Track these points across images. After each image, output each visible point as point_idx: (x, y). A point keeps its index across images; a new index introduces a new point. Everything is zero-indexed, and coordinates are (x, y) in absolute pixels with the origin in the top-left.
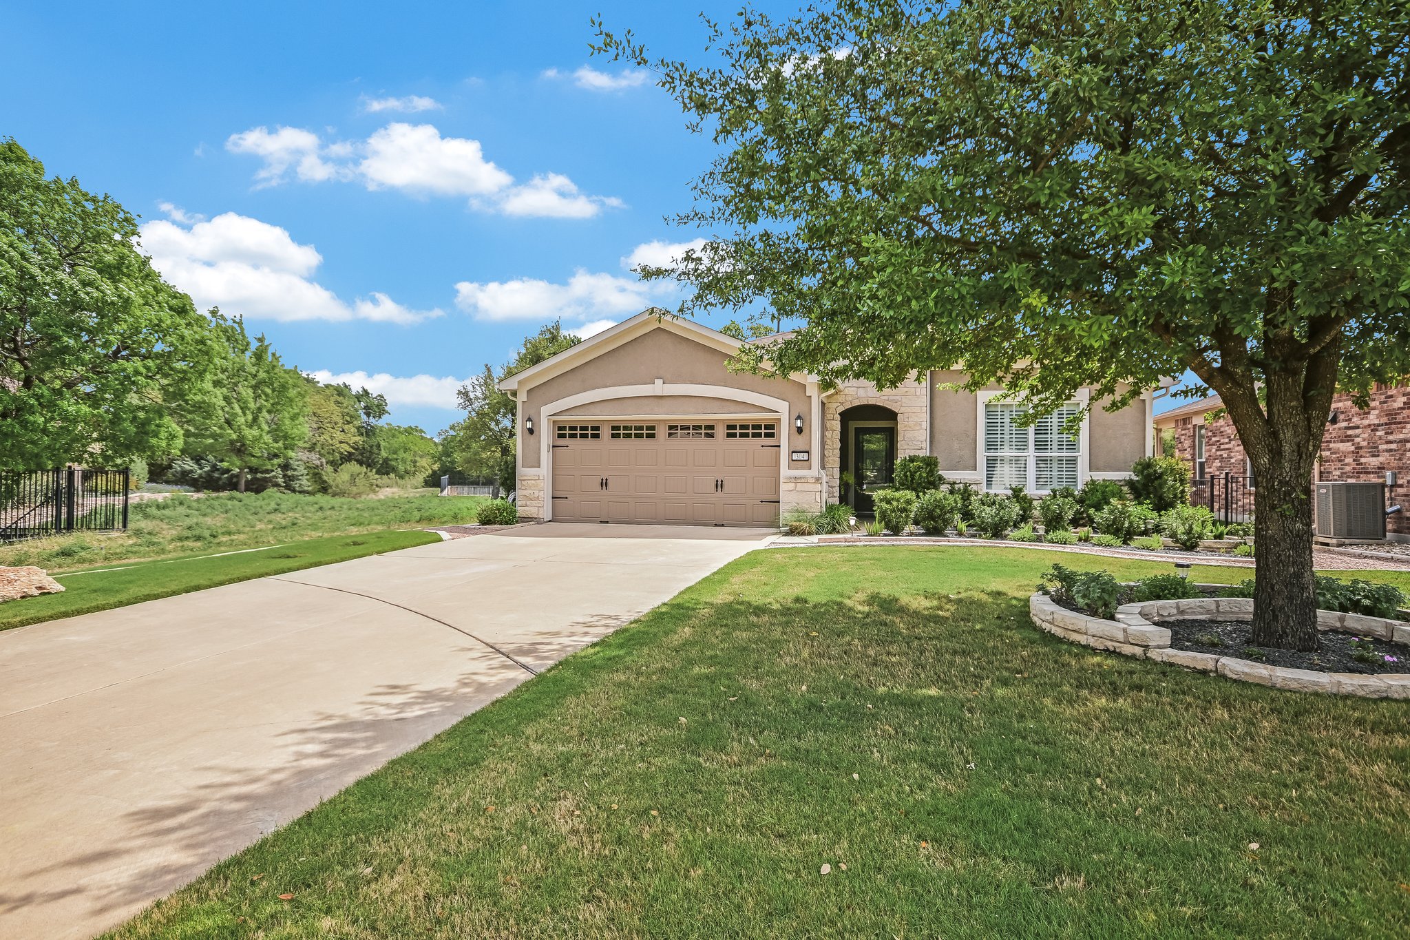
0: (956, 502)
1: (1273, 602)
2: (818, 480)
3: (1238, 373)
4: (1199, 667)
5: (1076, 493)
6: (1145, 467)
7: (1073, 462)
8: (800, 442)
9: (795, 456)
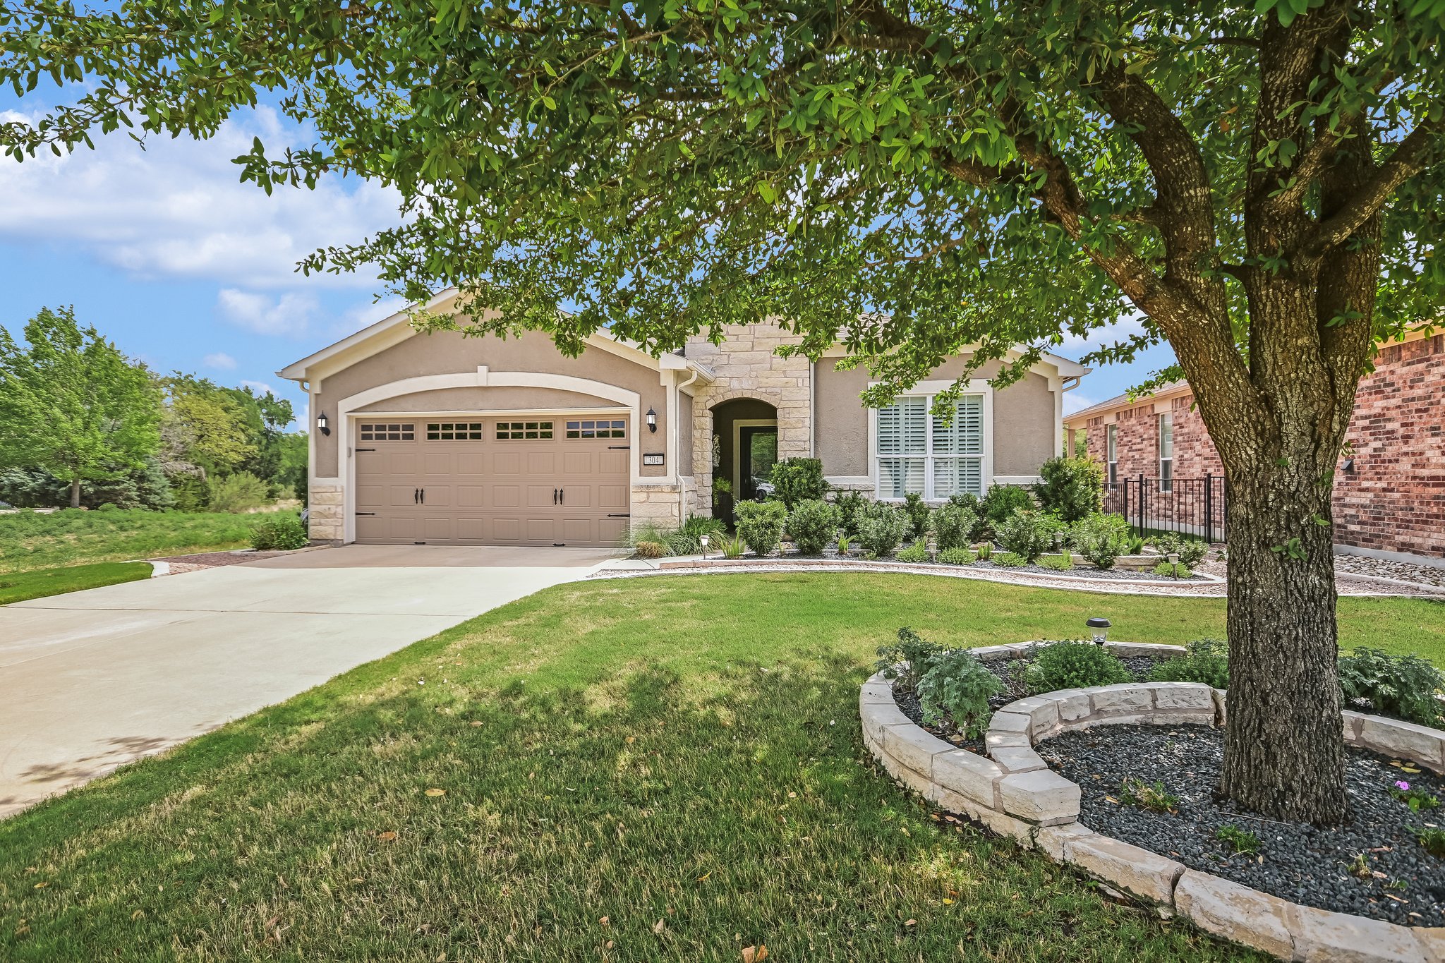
0: (834, 514)
1: (1265, 726)
2: (674, 489)
3: (1197, 286)
4: (1138, 890)
5: (978, 500)
6: (1054, 469)
7: (975, 464)
8: (653, 443)
9: (648, 460)
